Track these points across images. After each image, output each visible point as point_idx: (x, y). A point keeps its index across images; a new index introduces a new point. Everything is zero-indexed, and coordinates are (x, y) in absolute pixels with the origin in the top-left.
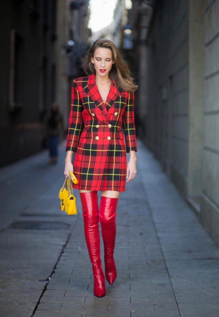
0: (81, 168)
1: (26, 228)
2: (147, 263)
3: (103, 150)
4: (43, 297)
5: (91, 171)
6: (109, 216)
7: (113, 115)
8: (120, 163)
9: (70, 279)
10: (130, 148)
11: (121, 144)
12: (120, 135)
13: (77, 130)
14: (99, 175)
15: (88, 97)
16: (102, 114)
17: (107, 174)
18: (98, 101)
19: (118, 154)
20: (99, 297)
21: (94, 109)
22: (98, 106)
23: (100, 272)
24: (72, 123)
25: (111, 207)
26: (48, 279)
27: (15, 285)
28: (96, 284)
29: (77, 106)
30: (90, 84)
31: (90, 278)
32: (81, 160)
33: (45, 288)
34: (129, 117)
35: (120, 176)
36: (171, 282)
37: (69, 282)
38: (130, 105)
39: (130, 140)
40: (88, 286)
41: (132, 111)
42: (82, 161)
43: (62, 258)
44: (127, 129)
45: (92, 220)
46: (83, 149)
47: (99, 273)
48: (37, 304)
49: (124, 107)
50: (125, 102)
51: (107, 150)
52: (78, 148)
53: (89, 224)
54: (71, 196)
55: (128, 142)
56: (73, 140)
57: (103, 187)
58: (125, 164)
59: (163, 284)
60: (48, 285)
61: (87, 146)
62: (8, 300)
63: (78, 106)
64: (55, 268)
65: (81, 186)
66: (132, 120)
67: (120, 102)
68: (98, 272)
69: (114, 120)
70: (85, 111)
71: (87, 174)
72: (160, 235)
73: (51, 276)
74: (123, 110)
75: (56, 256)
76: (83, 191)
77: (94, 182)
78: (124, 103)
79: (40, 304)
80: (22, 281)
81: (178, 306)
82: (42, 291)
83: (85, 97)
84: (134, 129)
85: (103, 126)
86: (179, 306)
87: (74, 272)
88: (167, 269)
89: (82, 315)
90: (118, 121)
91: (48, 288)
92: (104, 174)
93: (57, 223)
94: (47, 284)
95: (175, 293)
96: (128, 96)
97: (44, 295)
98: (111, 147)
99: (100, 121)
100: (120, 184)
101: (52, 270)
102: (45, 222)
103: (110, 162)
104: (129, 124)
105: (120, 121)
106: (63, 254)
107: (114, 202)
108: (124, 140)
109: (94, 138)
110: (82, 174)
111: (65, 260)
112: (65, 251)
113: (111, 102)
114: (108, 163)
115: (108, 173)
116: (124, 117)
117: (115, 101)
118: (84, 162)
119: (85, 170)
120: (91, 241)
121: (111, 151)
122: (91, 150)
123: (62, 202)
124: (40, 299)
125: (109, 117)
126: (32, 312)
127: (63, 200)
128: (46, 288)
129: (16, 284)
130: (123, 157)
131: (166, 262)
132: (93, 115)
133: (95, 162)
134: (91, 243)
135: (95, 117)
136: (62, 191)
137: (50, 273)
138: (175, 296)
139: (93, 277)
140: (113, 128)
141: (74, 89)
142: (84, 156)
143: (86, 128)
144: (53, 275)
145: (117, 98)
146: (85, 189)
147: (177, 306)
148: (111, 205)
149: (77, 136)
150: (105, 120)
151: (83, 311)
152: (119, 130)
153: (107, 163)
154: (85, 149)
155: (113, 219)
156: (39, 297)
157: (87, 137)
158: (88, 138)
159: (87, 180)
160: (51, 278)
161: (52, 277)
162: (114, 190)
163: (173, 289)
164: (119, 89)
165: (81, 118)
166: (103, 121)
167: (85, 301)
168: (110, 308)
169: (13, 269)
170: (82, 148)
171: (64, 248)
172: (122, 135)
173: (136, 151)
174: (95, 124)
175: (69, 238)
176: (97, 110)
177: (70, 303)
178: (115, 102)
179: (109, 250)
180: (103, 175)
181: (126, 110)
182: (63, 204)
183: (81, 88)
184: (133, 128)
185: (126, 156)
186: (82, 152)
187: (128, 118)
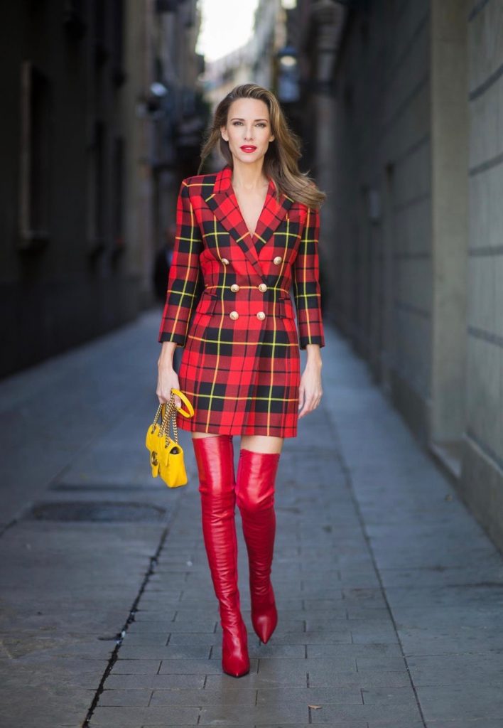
0: (196, 382)
1: (65, 518)
2: (344, 597)
3: (247, 342)
4: (109, 676)
5: (221, 389)
6: (260, 495)
7: (270, 262)
8: (285, 372)
9: (170, 635)
10: (308, 337)
11: (288, 329)
12: (286, 308)
13: (187, 294)
14: (239, 399)
15: (215, 220)
16: (246, 260)
17: (255, 398)
18: (237, 230)
19: (281, 352)
20: (235, 676)
21: (228, 248)
22: (238, 241)
23: (237, 618)
24: (176, 280)
25: (264, 474)
26: (120, 635)
27: (44, 651)
28: (228, 647)
29: (190, 242)
30: (219, 192)
31: (215, 631)
32: (196, 365)
33: (113, 656)
34: (307, 269)
35: (284, 404)
36: (399, 640)
37: (169, 641)
38: (310, 241)
39: (308, 321)
40: (211, 650)
41: (314, 253)
42: (199, 367)
43: (149, 587)
44: (302, 296)
45: (219, 502)
46: (201, 340)
47: (235, 622)
48: (96, 692)
49: (297, 245)
50: (298, 234)
51: (257, 343)
52: (190, 337)
53: (214, 511)
54: (173, 444)
55: (304, 325)
56: (177, 318)
57: (248, 426)
58: (297, 374)
59: (380, 644)
60: (121, 649)
61: (211, 333)
62: (32, 685)
63: (192, 240)
64: (134, 609)
65: (196, 423)
66: (314, 274)
67: (288, 234)
68: (232, 619)
69: (273, 273)
70: (207, 251)
71: (211, 397)
72: (370, 531)
73: (125, 628)
74: (294, 251)
75: (135, 581)
76: (199, 435)
77: (226, 417)
78: (295, 235)
79: (104, 692)
80: (61, 640)
81: (416, 695)
82: (107, 663)
83: (207, 220)
84: (319, 295)
85: (249, 287)
86: (418, 694)
87: (177, 619)
88: (388, 608)
89: (199, 717)
90: (282, 277)
91: (120, 655)
92: (251, 398)
93: (136, 505)
94: (118, 647)
95: (408, 663)
96: (306, 219)
97: (111, 672)
98: (266, 335)
99: (241, 276)
100: (285, 421)
101: (128, 614)
102: (108, 504)
103: (263, 371)
104: (307, 283)
105: (286, 275)
106: (152, 578)
107: (270, 462)
108: (296, 320)
109: (227, 315)
110: (199, 397)
111: (157, 591)
112: (155, 570)
113: (267, 234)
114: (259, 371)
115: (257, 397)
116: (295, 267)
117: (276, 231)
118: (204, 368)
119: (205, 388)
120: (216, 548)
121: (265, 344)
122: (219, 342)
123: (154, 458)
124: (103, 681)
125: (262, 267)
126: (86, 711)
127: (154, 454)
128: (117, 656)
129: (48, 648)
130: (291, 359)
131: (386, 592)
132: (226, 261)
133: (229, 370)
134: (217, 555)
135: (230, 266)
136: (152, 432)
137: (125, 623)
138: (408, 670)
139: (220, 629)
140: (269, 293)
141: (183, 201)
142: (204, 355)
143: (209, 292)
144: (130, 626)
145: (281, 224)
146: (205, 432)
147: (413, 694)
148: (262, 471)
149: (186, 309)
150: (251, 273)
151: (201, 708)
152: (283, 296)
153: (255, 373)
154: (207, 339)
155: (270, 500)
156: (101, 677)
157: (212, 311)
158: (214, 314)
159: (209, 411)
160: (126, 633)
161: (128, 631)
162: (271, 435)
163: (403, 655)
164: (284, 203)
165: (197, 268)
166: (248, 275)
167: (205, 684)
168: (263, 699)
169: (40, 614)
170: (200, 337)
171: (154, 563)
172: (290, 309)
173: (321, 346)
174: (229, 283)
175: (163, 540)
176: (234, 250)
177: (172, 689)
178: (275, 233)
179: (260, 566)
180: (248, 400)
181: (300, 251)
182: (155, 463)
183: (197, 199)
184: (316, 293)
185: (298, 357)
186: (199, 347)
187: (305, 270)
